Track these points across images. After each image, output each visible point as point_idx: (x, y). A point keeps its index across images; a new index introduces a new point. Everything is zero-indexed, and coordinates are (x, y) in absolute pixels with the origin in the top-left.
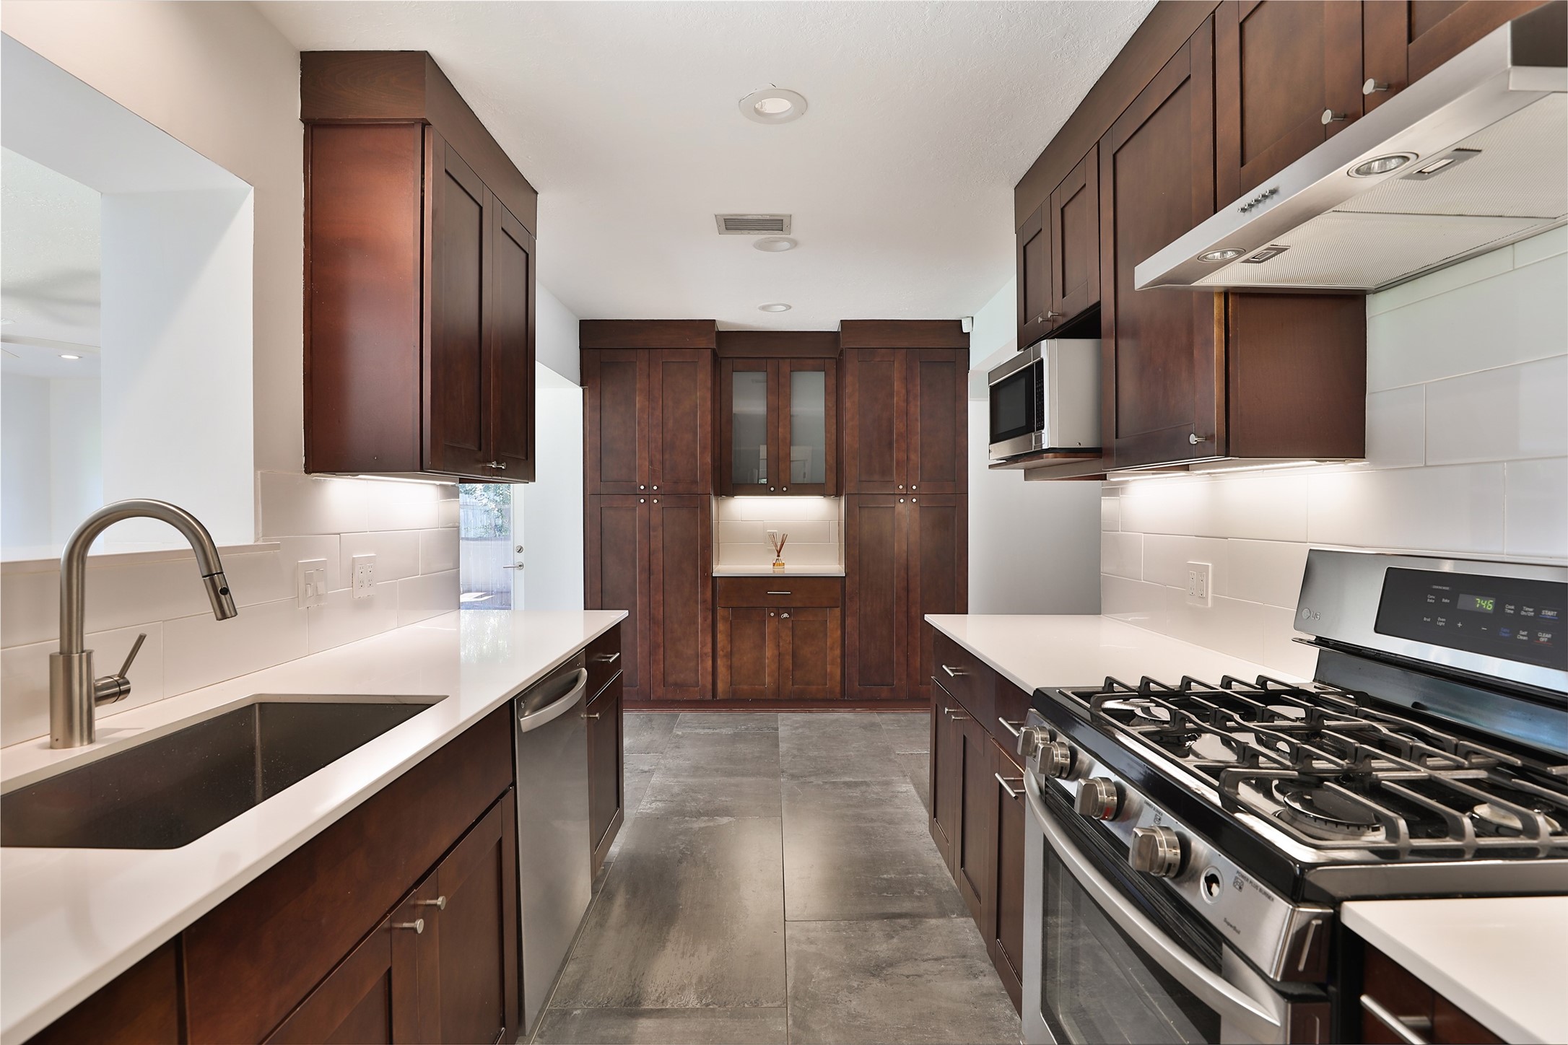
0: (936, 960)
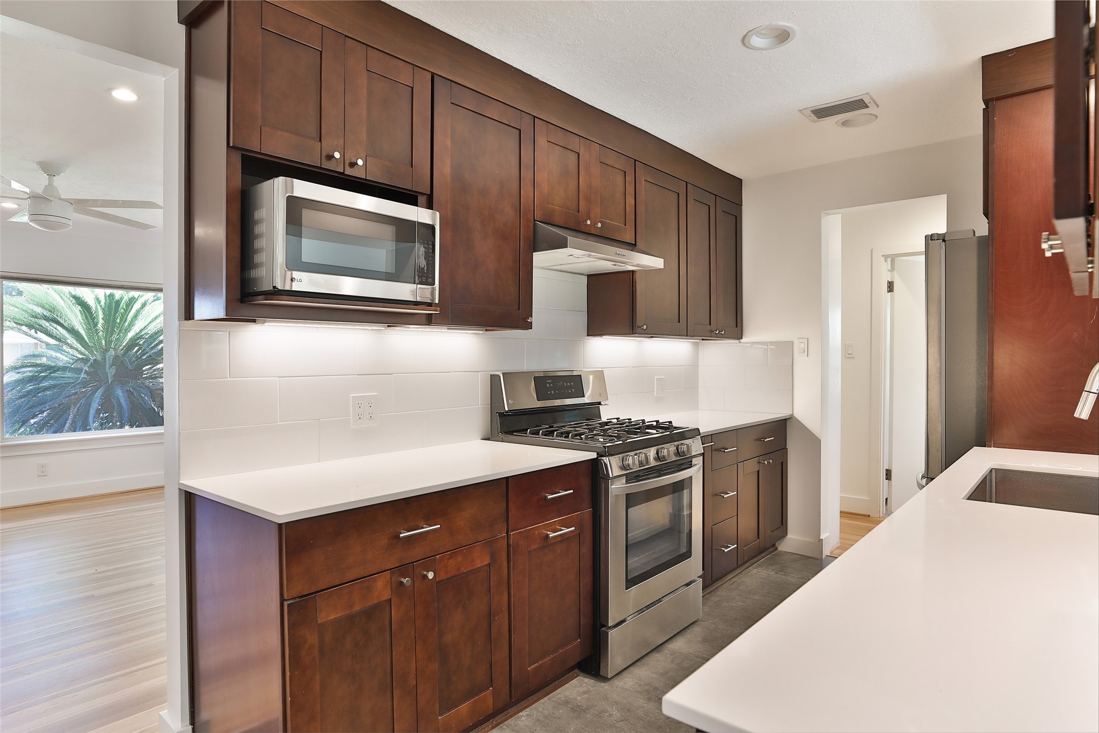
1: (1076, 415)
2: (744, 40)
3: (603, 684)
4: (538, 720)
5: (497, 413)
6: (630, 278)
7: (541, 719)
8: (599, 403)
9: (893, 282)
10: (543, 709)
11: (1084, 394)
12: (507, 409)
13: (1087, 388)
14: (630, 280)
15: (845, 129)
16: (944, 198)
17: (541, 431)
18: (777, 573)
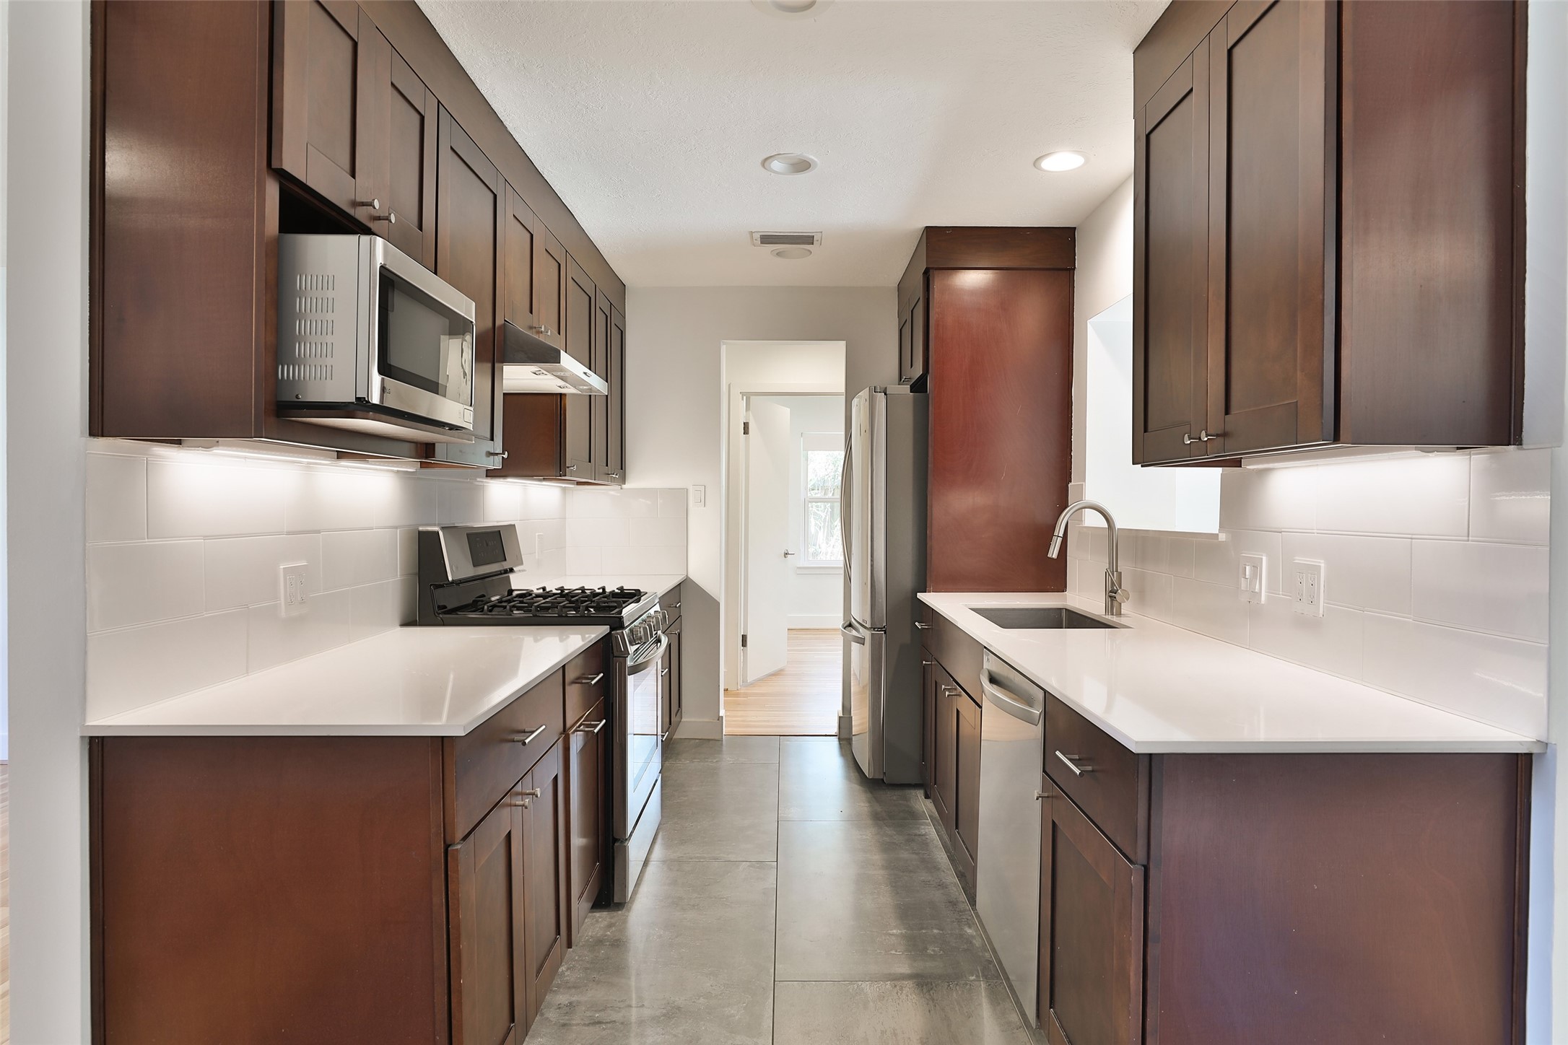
0: (600, 1023)
1: (1049, 555)
2: (765, 162)
3: (620, 912)
4: (587, 969)
5: (431, 585)
6: (557, 404)
7: (588, 966)
8: (512, 570)
9: (748, 423)
10: (580, 957)
11: (1054, 538)
12: (450, 579)
13: (1056, 534)
14: (557, 408)
15: (779, 259)
16: (843, 344)
17: (486, 607)
18: (693, 762)
